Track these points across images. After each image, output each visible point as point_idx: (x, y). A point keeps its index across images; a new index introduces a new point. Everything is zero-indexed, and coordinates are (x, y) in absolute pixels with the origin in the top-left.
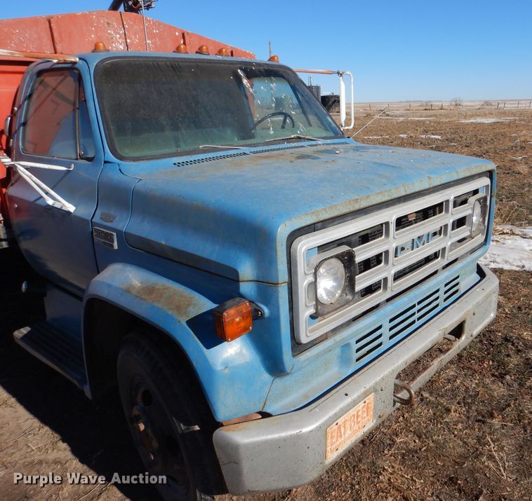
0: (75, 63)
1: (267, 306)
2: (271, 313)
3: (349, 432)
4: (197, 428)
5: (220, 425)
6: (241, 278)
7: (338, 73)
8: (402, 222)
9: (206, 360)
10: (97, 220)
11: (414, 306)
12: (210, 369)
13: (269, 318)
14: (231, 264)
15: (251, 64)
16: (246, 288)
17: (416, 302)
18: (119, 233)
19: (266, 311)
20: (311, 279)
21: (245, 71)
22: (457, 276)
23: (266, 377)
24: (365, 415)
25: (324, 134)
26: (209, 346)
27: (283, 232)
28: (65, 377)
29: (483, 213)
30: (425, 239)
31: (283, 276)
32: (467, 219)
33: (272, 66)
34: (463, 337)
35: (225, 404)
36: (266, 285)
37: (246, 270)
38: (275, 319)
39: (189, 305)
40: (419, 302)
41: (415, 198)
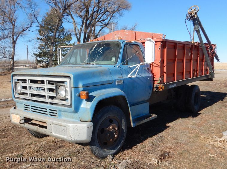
11: (38, 108)
24: (18, 119)
40: (40, 108)
41: (36, 76)
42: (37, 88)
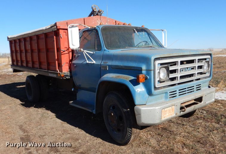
0: (96, 28)
1: (148, 76)
2: (149, 78)
3: (167, 114)
4: (129, 110)
5: (135, 105)
6: (143, 69)
7: (162, 30)
8: (182, 63)
9: (134, 89)
10: (102, 64)
11: (186, 88)
12: (135, 91)
13: (149, 79)
14: (140, 67)
15: (137, 27)
16: (144, 72)
17: (187, 87)
18: (109, 66)
19: (148, 77)
20: (159, 71)
21: (136, 29)
22: (200, 84)
23: (147, 95)
24: (172, 111)
25: (158, 47)
26: (134, 86)
27: (153, 59)
28: (86, 110)
29: (208, 66)
30: (189, 69)
31: (152, 69)
32: (203, 67)
33: (143, 28)
34: (202, 102)
35: (138, 100)
36: (148, 71)
37: (144, 67)
38: (150, 79)
39: (129, 78)
40: (188, 88)
41: (185, 57)
42: (187, 68)
